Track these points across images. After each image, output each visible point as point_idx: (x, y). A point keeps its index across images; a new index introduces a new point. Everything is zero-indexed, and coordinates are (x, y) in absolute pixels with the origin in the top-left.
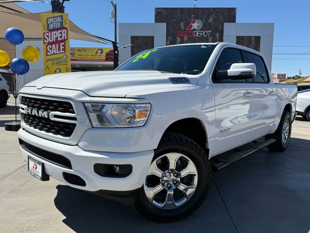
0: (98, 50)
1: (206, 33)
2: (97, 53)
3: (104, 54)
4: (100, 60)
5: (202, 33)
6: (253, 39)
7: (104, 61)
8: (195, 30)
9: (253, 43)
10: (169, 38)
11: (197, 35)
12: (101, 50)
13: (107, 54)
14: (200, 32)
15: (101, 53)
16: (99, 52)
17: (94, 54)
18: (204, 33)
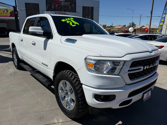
0: (5, 10)
1: (67, 4)
2: (4, 12)
3: (9, 12)
4: (6, 16)
5: (65, 3)
6: (90, 8)
7: (9, 17)
8: (61, 1)
9: (90, 10)
10: (48, 5)
11: (63, 4)
12: (7, 10)
13: (11, 13)
14: (64, 3)
15: (7, 12)
16: (6, 11)
17: (2, 12)
18: (66, 4)
